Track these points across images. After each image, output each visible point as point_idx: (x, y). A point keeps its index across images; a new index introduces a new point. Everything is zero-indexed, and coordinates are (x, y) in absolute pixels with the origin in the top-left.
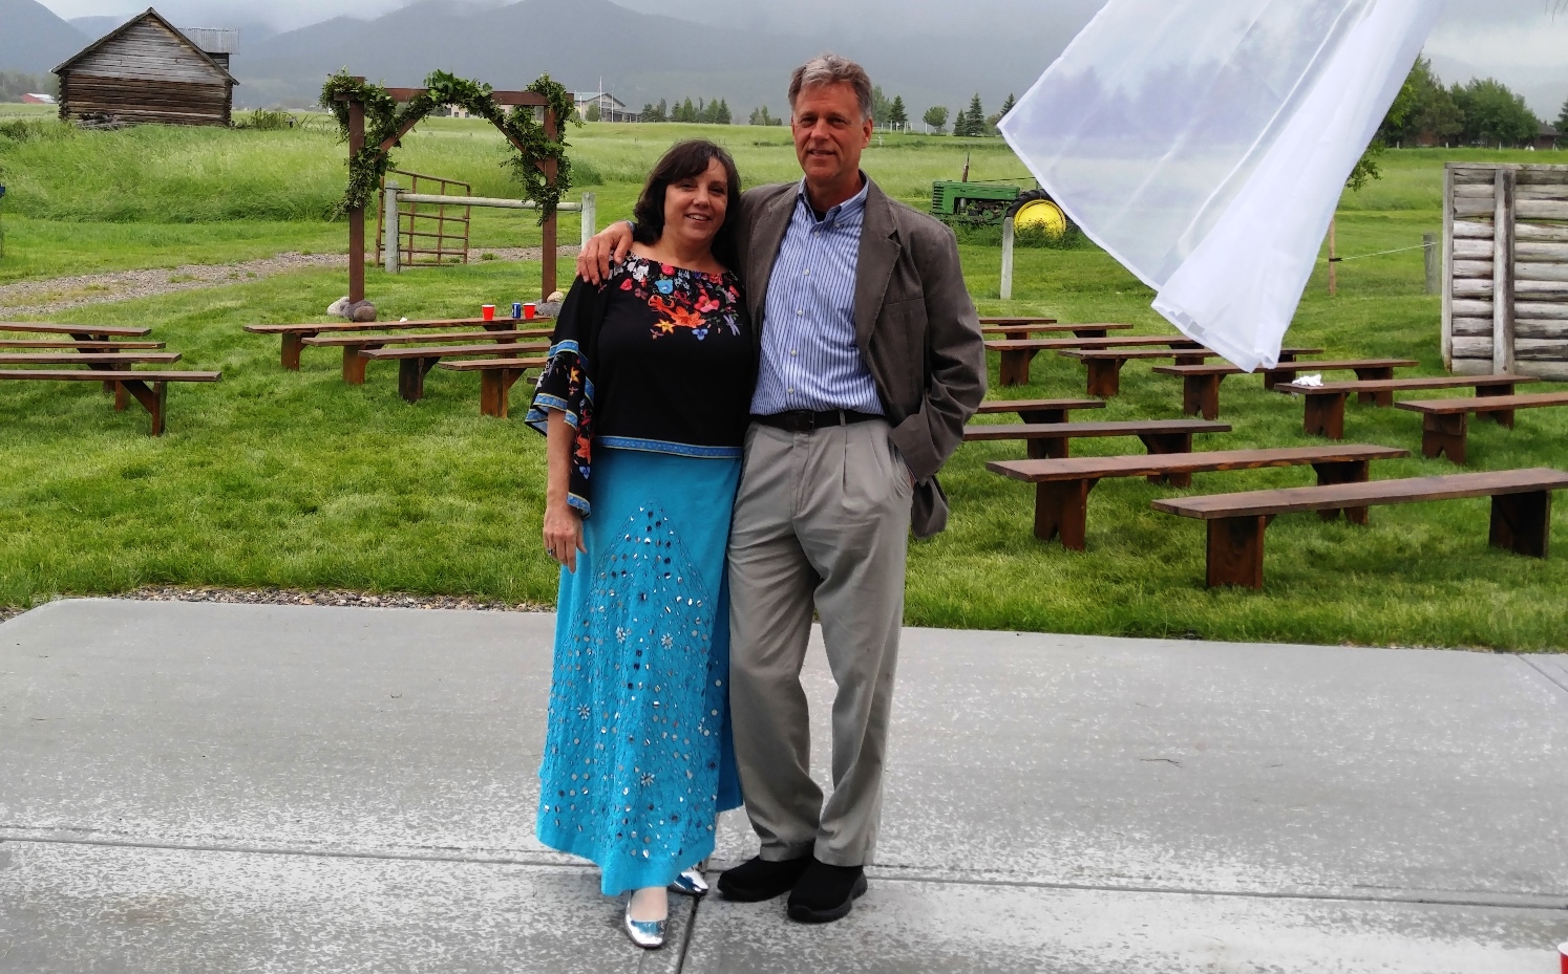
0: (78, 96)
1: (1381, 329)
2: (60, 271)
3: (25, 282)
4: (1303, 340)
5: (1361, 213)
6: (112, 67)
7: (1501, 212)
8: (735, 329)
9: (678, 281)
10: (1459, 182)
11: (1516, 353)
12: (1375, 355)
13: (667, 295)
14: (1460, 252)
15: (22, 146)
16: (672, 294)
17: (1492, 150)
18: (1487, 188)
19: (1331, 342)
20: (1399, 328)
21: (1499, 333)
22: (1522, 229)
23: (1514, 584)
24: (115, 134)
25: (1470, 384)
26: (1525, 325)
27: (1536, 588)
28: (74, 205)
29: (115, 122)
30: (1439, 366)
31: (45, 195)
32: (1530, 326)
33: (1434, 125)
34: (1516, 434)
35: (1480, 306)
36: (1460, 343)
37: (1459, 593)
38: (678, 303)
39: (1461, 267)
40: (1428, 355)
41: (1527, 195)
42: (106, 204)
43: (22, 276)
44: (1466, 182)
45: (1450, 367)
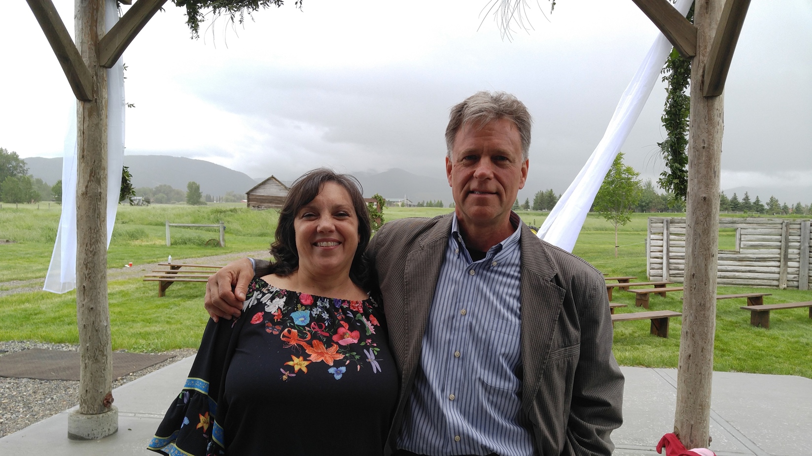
0: (253, 200)
1: (629, 268)
2: (242, 251)
3: (230, 254)
4: (605, 271)
5: (632, 232)
6: (261, 192)
7: (665, 232)
8: (375, 366)
9: (316, 312)
10: (652, 223)
11: (670, 275)
12: (627, 275)
13: (304, 327)
14: (653, 244)
15: (235, 215)
16: (309, 325)
17: (673, 213)
18: (661, 225)
19: (614, 272)
20: (635, 267)
21: (665, 269)
22: (672, 237)
23: (656, 346)
24: (263, 212)
25: (652, 284)
26: (672, 266)
27: (663, 348)
28: (249, 232)
29: (262, 208)
30: (646, 279)
31: (241, 229)
32: (674, 266)
33: (656, 206)
34: (667, 300)
35: (659, 261)
36: (653, 272)
37: (638, 349)
38: (314, 336)
39: (653, 249)
40: (642, 275)
41: (674, 227)
42: (258, 232)
43: (230, 252)
44: (654, 223)
45: (649, 279)
